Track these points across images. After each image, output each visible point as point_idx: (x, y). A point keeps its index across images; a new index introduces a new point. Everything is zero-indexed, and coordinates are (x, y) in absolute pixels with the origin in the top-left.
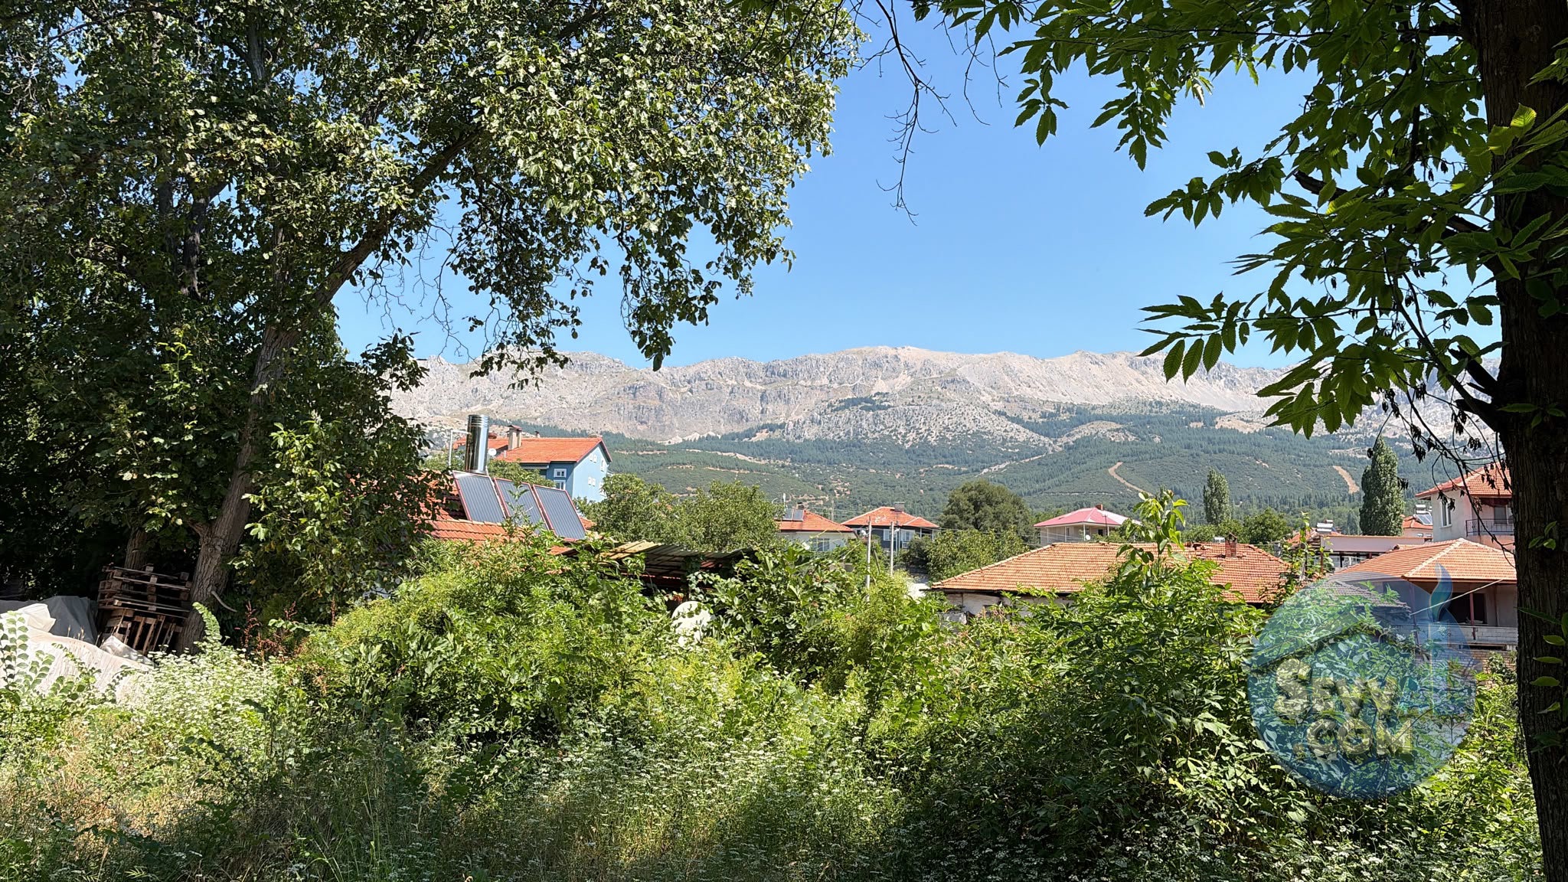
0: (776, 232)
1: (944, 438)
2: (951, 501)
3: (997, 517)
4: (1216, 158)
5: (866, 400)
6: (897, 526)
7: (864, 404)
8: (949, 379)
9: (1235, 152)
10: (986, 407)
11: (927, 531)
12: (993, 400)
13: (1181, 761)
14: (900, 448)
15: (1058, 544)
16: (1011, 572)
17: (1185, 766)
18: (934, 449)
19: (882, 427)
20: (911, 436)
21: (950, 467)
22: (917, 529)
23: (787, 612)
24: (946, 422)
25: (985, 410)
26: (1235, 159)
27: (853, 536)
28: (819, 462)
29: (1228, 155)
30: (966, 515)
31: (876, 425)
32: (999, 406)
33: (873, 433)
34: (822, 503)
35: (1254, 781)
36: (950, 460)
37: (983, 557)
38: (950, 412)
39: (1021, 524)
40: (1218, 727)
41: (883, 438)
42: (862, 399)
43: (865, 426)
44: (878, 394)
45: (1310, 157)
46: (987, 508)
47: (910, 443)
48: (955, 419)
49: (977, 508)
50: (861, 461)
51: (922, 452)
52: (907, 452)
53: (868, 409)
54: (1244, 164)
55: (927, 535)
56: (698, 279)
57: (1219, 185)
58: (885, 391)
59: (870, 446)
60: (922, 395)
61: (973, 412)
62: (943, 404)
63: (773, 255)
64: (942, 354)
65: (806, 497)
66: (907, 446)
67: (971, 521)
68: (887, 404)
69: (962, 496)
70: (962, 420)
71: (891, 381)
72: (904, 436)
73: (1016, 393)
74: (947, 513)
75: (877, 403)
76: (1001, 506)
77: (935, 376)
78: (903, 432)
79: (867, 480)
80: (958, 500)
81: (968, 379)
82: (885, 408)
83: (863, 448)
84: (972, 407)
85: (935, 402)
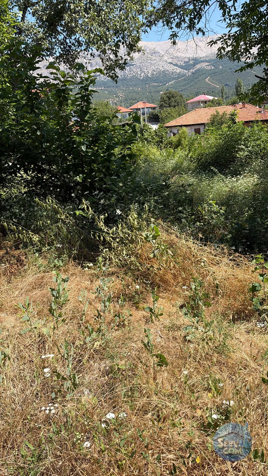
1: (153, 74)
2: (161, 98)
3: (175, 101)
6: (147, 108)
8: (153, 52)
10: (166, 61)
11: (154, 108)
12: (168, 59)
14: (139, 79)
15: (196, 109)
16: (185, 119)
17: (239, 153)
18: (150, 78)
19: (133, 72)
20: (142, 74)
21: (156, 84)
22: (151, 108)
24: (153, 68)
25: (166, 62)
28: (113, 87)
30: (166, 102)
32: (170, 60)
33: (130, 74)
34: (116, 101)
35: (248, 154)
36: (156, 81)
38: (154, 64)
39: (183, 103)
41: (133, 76)
43: (127, 72)
46: (172, 99)
47: (142, 77)
48: (156, 67)
49: (169, 99)
50: (127, 85)
51: (147, 80)
52: (142, 80)
55: (154, 110)
59: (129, 79)
60: (145, 59)
61: (161, 63)
62: (152, 62)
64: (150, 43)
65: (110, 100)
66: (141, 78)
67: (168, 104)
68: (133, 63)
70: (159, 67)
72: (140, 75)
73: (175, 55)
74: (160, 102)
75: (130, 64)
76: (176, 98)
77: (148, 51)
78: (140, 73)
79: (129, 92)
80: (164, 97)
81: (159, 51)
82: (133, 65)
83: (127, 80)
84: (161, 62)
85: (149, 61)
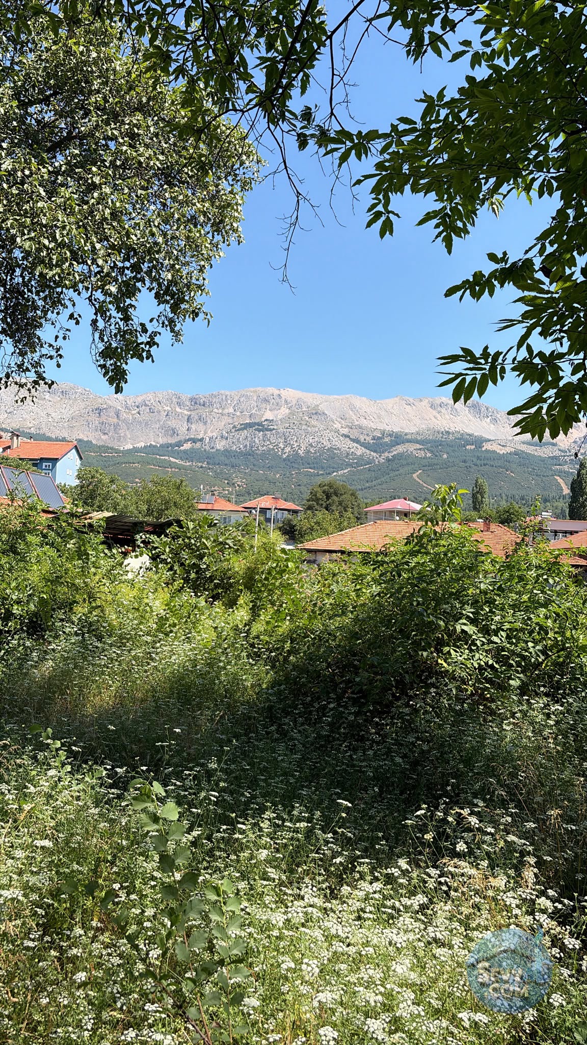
0: (199, 299)
1: (309, 451)
2: (311, 493)
3: (340, 503)
4: (492, 257)
5: (258, 424)
6: (276, 509)
7: (257, 427)
8: (314, 412)
9: (505, 254)
10: (337, 431)
11: (295, 512)
12: (342, 427)
13: (446, 649)
14: (280, 457)
15: (378, 521)
16: (347, 539)
17: (449, 652)
18: (302, 458)
19: (268, 443)
20: (288, 449)
21: (312, 471)
22: (289, 510)
23: (201, 557)
24: (311, 441)
25: (336, 434)
26: (504, 259)
27: (247, 515)
28: (226, 465)
29: (500, 256)
30: (321, 502)
31: (264, 441)
32: (345, 431)
33: (263, 446)
34: (227, 492)
35: (490, 662)
36: (312, 466)
37: (330, 529)
38: (313, 434)
39: (356, 509)
40: (470, 629)
41: (269, 450)
42: (255, 424)
43: (257, 440)
44: (266, 420)
45: (552, 258)
46: (335, 498)
47: (287, 454)
48: (316, 439)
49: (328, 497)
50: (254, 465)
51: (294, 461)
52: (285, 460)
53: (259, 431)
54: (510, 262)
55: (295, 515)
56: (145, 330)
57: (493, 274)
58: (271, 419)
59: (260, 455)
60: (296, 422)
61: (328, 434)
62: (309, 429)
63: (197, 315)
64: (310, 395)
65: (216, 488)
66: (284, 456)
67: (324, 506)
68: (272, 427)
69: (319, 489)
70: (321, 440)
71: (276, 412)
72: (283, 450)
73: (357, 423)
74: (308, 501)
75: (266, 427)
76: (343, 497)
77: (305, 409)
78: (282, 446)
79: (257, 478)
80: (316, 492)
81: (326, 412)
82: (271, 430)
83: (256, 456)
84: (328, 431)
85: (304, 427)
